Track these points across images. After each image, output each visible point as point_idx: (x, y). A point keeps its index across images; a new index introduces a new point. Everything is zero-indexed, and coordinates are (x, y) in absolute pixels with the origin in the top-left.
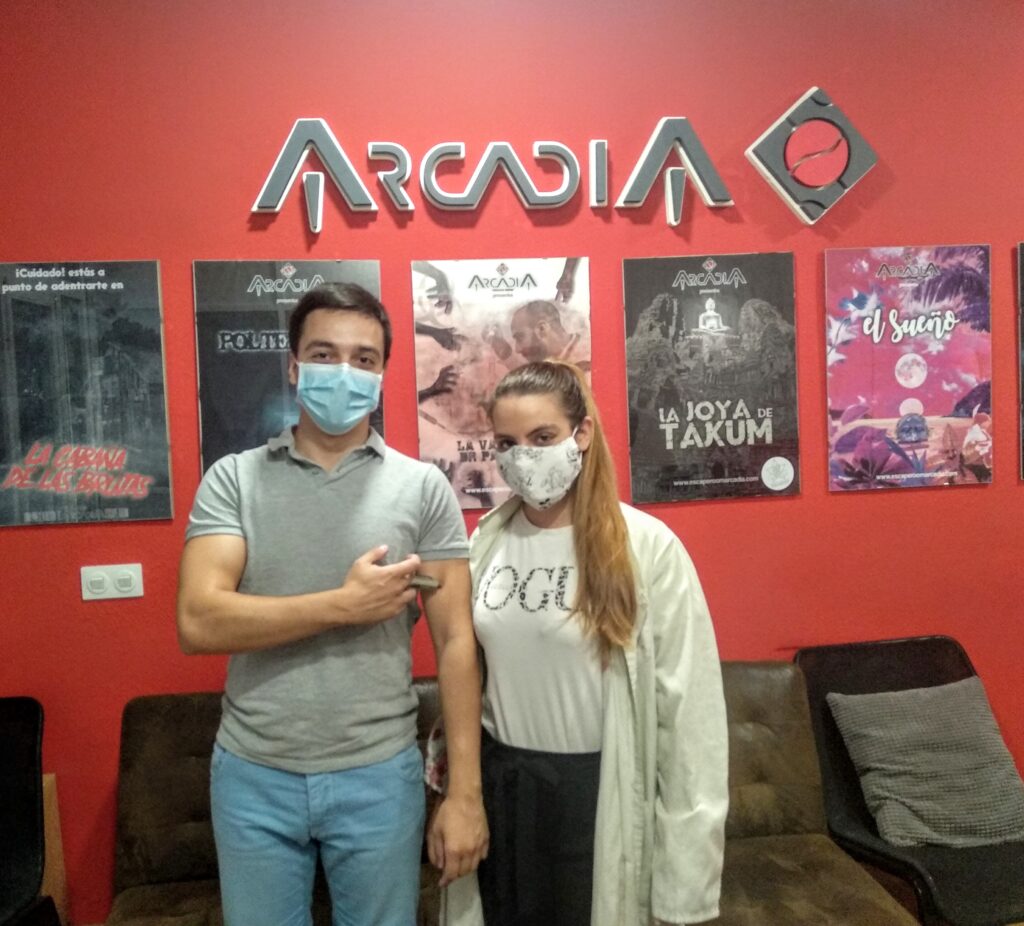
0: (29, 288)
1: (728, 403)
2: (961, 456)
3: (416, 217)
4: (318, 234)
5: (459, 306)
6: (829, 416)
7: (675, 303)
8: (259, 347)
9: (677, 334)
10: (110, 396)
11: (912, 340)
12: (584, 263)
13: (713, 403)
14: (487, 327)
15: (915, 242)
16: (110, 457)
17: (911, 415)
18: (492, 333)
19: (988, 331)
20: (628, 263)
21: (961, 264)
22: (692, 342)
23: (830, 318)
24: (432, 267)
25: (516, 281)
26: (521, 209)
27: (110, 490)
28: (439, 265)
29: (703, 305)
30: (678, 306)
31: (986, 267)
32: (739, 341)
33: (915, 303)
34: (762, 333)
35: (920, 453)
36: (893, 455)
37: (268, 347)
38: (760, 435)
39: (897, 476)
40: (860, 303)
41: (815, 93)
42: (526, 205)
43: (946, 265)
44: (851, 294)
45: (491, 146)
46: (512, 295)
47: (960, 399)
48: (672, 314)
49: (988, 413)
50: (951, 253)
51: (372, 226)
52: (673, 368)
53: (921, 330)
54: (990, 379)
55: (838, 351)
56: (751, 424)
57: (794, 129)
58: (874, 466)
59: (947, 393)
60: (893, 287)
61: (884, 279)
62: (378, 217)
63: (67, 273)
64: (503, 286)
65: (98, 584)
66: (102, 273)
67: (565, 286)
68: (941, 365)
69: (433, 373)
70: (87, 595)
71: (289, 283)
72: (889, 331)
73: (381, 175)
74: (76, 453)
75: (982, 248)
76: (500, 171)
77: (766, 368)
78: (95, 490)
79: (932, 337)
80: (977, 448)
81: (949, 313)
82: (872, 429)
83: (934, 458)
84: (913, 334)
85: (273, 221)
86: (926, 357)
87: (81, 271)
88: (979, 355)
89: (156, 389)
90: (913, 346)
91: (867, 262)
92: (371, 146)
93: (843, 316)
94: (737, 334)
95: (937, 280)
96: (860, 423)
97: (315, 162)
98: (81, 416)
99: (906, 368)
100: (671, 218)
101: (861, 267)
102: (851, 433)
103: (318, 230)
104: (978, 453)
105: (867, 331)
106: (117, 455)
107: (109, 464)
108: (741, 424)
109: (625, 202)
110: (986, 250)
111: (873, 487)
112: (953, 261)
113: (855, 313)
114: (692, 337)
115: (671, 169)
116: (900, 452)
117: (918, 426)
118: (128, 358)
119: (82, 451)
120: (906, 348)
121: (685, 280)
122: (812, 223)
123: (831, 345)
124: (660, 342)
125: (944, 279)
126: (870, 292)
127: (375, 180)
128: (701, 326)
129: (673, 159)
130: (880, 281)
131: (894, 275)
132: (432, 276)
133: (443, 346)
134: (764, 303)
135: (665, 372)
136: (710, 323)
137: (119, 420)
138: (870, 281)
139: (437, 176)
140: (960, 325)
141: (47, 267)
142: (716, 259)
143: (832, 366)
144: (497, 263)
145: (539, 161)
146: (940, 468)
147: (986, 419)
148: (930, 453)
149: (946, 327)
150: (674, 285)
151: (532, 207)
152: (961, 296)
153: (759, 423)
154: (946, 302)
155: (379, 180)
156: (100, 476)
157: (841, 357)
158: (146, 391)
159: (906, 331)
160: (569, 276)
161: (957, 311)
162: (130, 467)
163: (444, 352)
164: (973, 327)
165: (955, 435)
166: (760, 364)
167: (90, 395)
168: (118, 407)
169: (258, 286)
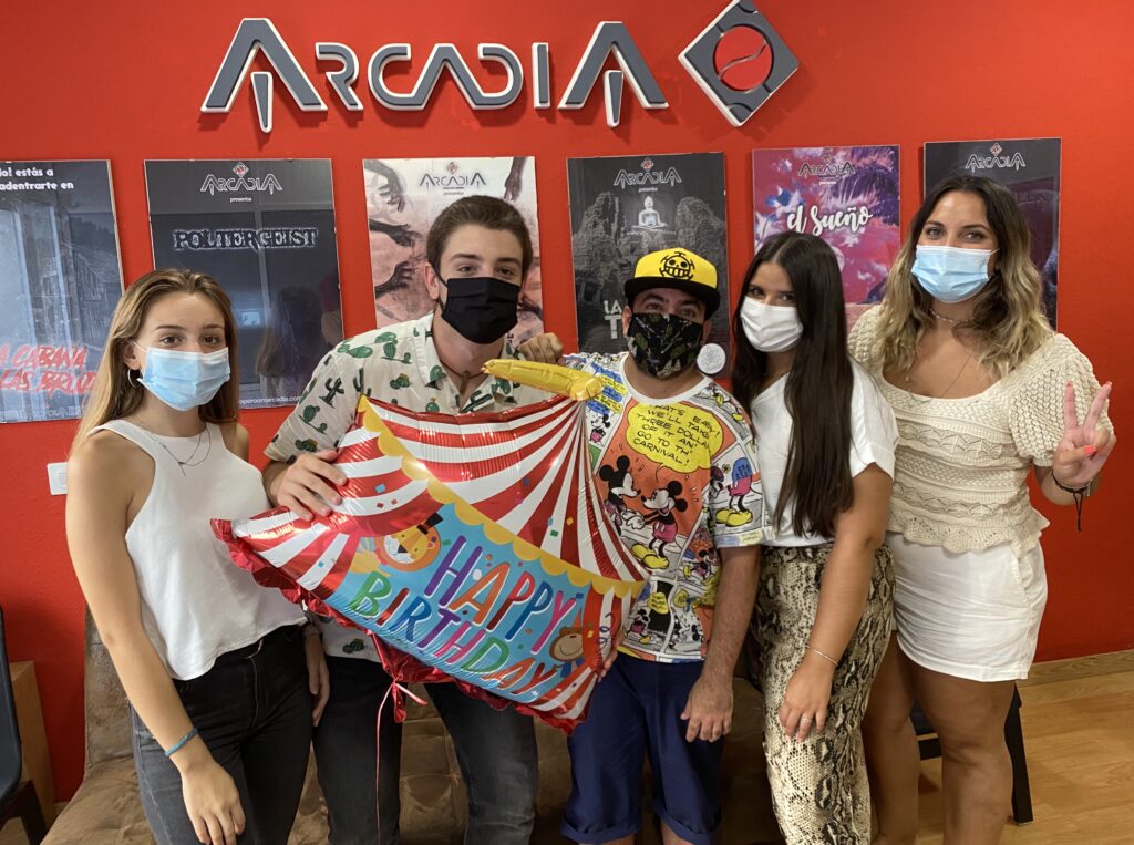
3: (365, 116)
5: (411, 202)
7: (617, 201)
8: (215, 245)
9: (619, 230)
11: (831, 234)
16: (71, 355)
19: (897, 224)
21: (874, 162)
22: (633, 238)
23: (758, 215)
24: (384, 166)
25: (465, 180)
26: (469, 111)
27: (72, 388)
29: (643, 202)
30: (620, 204)
31: (895, 166)
32: (675, 237)
33: (833, 200)
34: (696, 228)
37: (224, 245)
40: (785, 200)
42: (473, 106)
43: (860, 164)
44: (777, 192)
45: (437, 47)
46: (462, 194)
47: (873, 287)
48: (615, 212)
50: (865, 154)
51: (322, 125)
52: (616, 262)
53: (839, 225)
57: (722, 35)
59: (861, 281)
60: (814, 185)
61: (806, 177)
62: (329, 117)
63: (14, 173)
64: (453, 184)
66: (51, 173)
68: (856, 256)
69: (389, 269)
70: (55, 490)
71: (241, 182)
72: (811, 224)
73: (329, 75)
74: (36, 351)
75: (892, 148)
76: (446, 72)
78: (57, 389)
79: (848, 231)
81: (863, 209)
84: (831, 228)
85: (223, 120)
86: (844, 249)
87: (29, 171)
88: (889, 246)
89: (113, 288)
90: (832, 240)
91: (790, 161)
92: (318, 46)
93: (768, 212)
94: (673, 229)
95: (853, 178)
97: (261, 62)
98: (38, 316)
100: (611, 122)
103: (269, 129)
106: (76, 353)
107: (70, 363)
109: (567, 103)
110: (895, 149)
113: (780, 209)
114: (633, 233)
115: (609, 72)
118: (83, 258)
119: (41, 350)
121: (624, 179)
123: (758, 239)
124: (604, 238)
125: (859, 178)
126: (794, 191)
128: (641, 223)
129: (612, 63)
130: (802, 179)
131: (815, 173)
132: (385, 174)
133: (398, 242)
134: (698, 201)
135: (608, 268)
136: (649, 220)
137: (77, 319)
138: (794, 180)
139: (384, 78)
140: (874, 219)
142: (651, 158)
145: (482, 62)
149: (861, 221)
150: (615, 184)
151: (478, 107)
152: (874, 192)
154: (861, 198)
155: (327, 80)
156: (62, 374)
158: (102, 290)
159: (825, 226)
161: (870, 206)
162: (91, 365)
163: (399, 248)
164: (885, 221)
167: (46, 296)
168: (75, 306)
169: (211, 186)
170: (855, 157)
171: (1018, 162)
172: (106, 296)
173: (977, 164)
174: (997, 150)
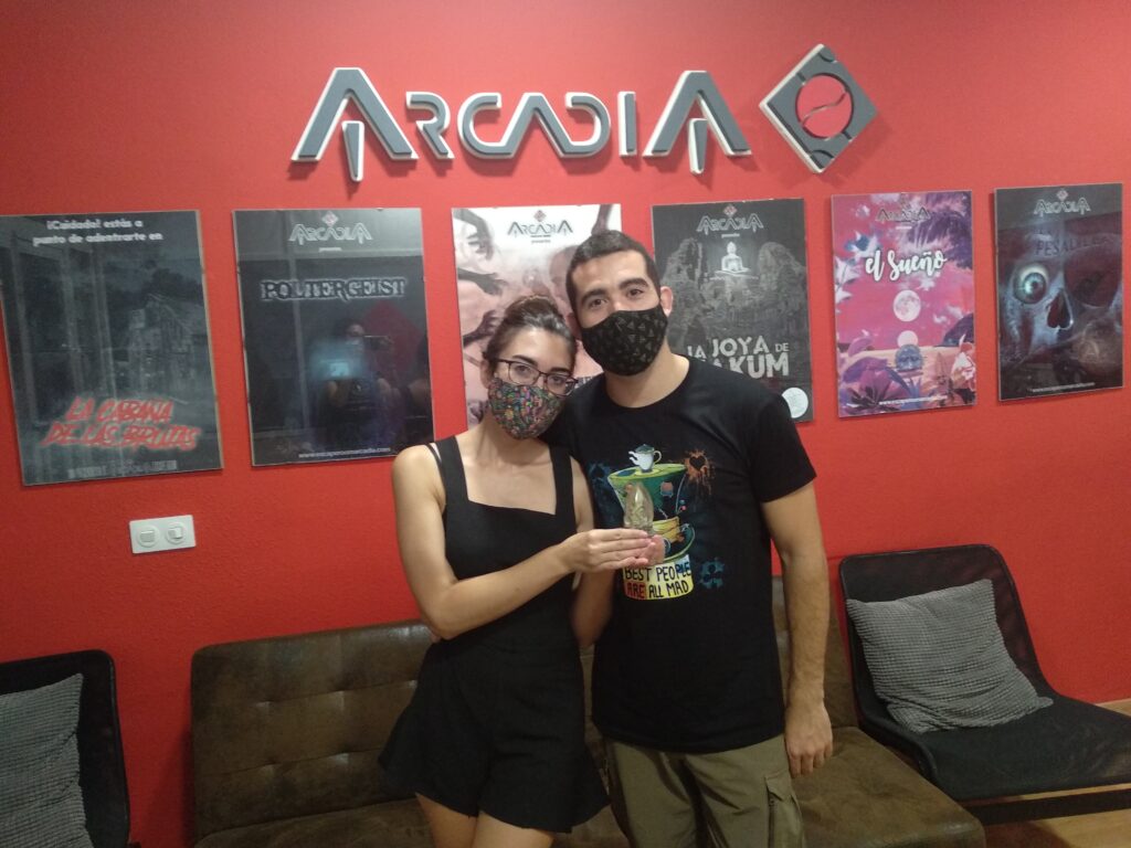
0: (62, 240)
1: (749, 339)
2: (950, 381)
3: (454, 164)
4: (359, 183)
5: (499, 252)
6: (838, 349)
7: (700, 247)
8: (303, 296)
9: (702, 277)
10: (153, 348)
11: (907, 279)
13: (736, 340)
14: (527, 272)
15: (908, 186)
16: (156, 409)
17: (907, 346)
18: (531, 278)
19: (971, 268)
20: (656, 210)
21: (948, 208)
22: (716, 283)
23: (838, 260)
24: (473, 215)
25: (552, 227)
26: (555, 158)
27: (157, 442)
28: (479, 212)
29: (725, 248)
30: (703, 250)
31: (969, 211)
32: (757, 282)
33: (909, 244)
34: (777, 274)
35: (915, 379)
36: (893, 382)
37: (313, 296)
38: (777, 368)
39: (897, 402)
40: (863, 245)
41: (823, 50)
42: (561, 154)
43: (935, 209)
44: (855, 237)
45: (526, 97)
46: (549, 241)
47: (948, 330)
48: (698, 257)
49: (972, 342)
50: (939, 198)
51: (412, 174)
52: (699, 308)
53: (915, 269)
55: (845, 289)
56: (770, 358)
57: (803, 84)
58: (876, 392)
59: (937, 324)
60: (891, 230)
61: (883, 222)
62: (418, 166)
63: (102, 225)
64: (541, 232)
65: (150, 538)
66: (139, 224)
68: (932, 300)
69: (477, 317)
70: (137, 549)
71: (331, 231)
72: (888, 269)
73: (420, 124)
74: (121, 406)
75: (965, 194)
76: (535, 121)
77: (782, 306)
78: (141, 443)
79: (924, 275)
80: (964, 374)
81: (938, 253)
82: (876, 359)
83: (928, 384)
84: (908, 272)
85: (313, 169)
86: (920, 292)
87: (117, 222)
88: (963, 289)
89: (201, 339)
90: (908, 284)
91: (868, 207)
92: (409, 96)
93: (847, 257)
94: (755, 275)
95: (928, 223)
96: (865, 354)
97: (354, 111)
98: (124, 370)
99: (902, 303)
100: (695, 167)
101: (863, 212)
102: (858, 364)
103: (360, 177)
104: (964, 377)
105: (869, 271)
106: (161, 407)
108: (761, 358)
109: (654, 151)
110: (968, 195)
111: (876, 412)
112: (941, 206)
113: (858, 254)
114: (717, 278)
115: (694, 120)
116: (899, 380)
117: (914, 355)
118: (170, 309)
119: (126, 405)
120: (903, 285)
121: (707, 226)
122: (820, 171)
123: (838, 284)
124: (688, 283)
125: (933, 223)
126: (871, 235)
127: (413, 129)
128: (724, 269)
129: (697, 112)
130: (879, 224)
131: (892, 218)
132: (473, 223)
133: (486, 291)
134: (780, 246)
135: (692, 313)
136: (732, 265)
137: (162, 372)
138: (872, 226)
139: (475, 125)
140: (948, 263)
141: (80, 219)
142: (733, 204)
143: (840, 303)
144: (534, 209)
145: (570, 111)
146: (932, 393)
147: (971, 348)
148: (925, 379)
149: (936, 266)
150: (699, 230)
151: (568, 156)
152: (948, 237)
153: (777, 357)
154: (936, 243)
155: (417, 128)
156: (146, 429)
157: (847, 294)
158: (189, 342)
159: (902, 270)
161: (944, 251)
162: (176, 419)
163: (487, 297)
164: (959, 265)
165: (944, 363)
166: (777, 303)
167: (132, 348)
168: (161, 358)
169: (301, 235)
170: (930, 202)
171: (1081, 207)
172: (192, 347)
173: (1045, 209)
174: (1063, 195)
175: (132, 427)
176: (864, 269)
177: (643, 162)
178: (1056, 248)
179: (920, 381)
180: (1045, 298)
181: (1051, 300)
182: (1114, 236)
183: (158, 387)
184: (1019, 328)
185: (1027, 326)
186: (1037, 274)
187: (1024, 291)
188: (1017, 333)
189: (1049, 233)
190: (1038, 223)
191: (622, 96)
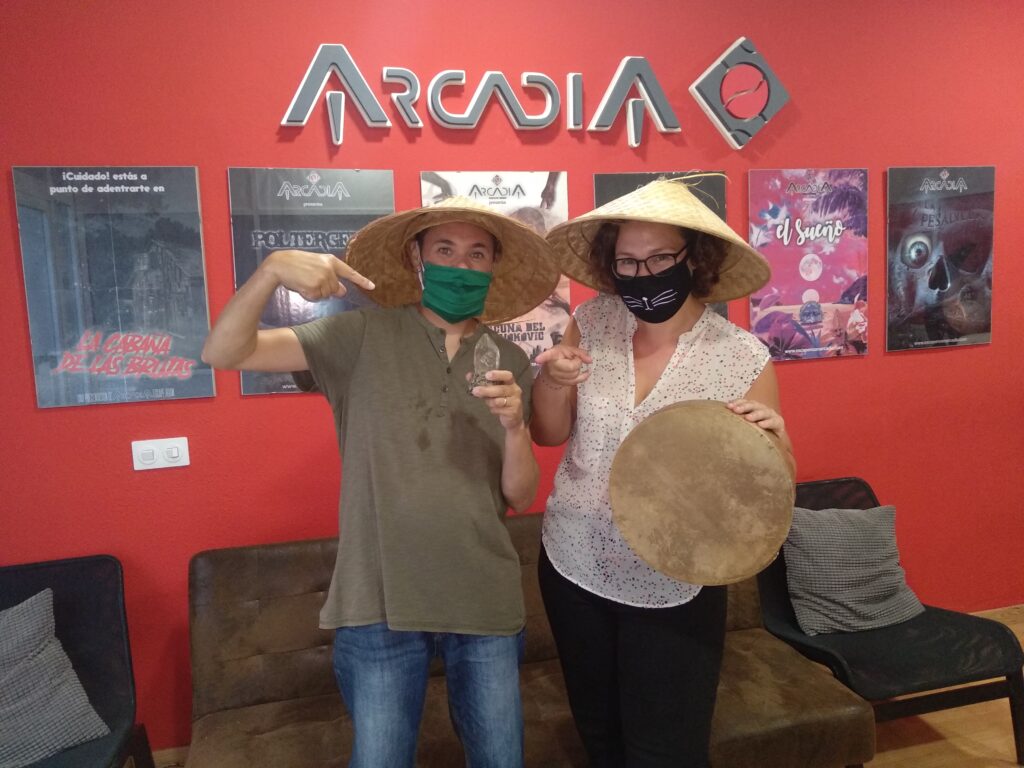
0: (75, 190)
2: (846, 334)
3: (423, 133)
4: (340, 146)
6: (751, 304)
10: (155, 288)
11: (811, 244)
12: (563, 177)
15: (815, 165)
16: (157, 342)
17: (810, 302)
19: (866, 236)
21: (847, 183)
23: (752, 226)
24: (438, 177)
25: (508, 191)
26: (512, 131)
28: (444, 175)
31: (865, 188)
33: (814, 214)
35: (816, 332)
36: (797, 334)
39: (799, 351)
40: (774, 213)
41: (744, 42)
42: (517, 126)
43: (836, 184)
45: (488, 74)
46: (504, 203)
49: (865, 300)
50: (840, 175)
51: (385, 139)
53: (818, 235)
54: (867, 274)
57: (728, 71)
58: (783, 343)
59: (836, 284)
60: (798, 201)
61: (792, 194)
62: (391, 132)
63: (111, 176)
64: (497, 195)
65: (149, 456)
67: (548, 195)
70: (138, 466)
71: (314, 189)
72: (794, 236)
73: (394, 96)
74: (125, 340)
75: (862, 171)
76: (495, 96)
78: (143, 373)
80: (857, 328)
81: (838, 222)
82: (783, 313)
83: (826, 336)
84: (812, 238)
85: (299, 133)
87: (125, 175)
88: (859, 255)
92: (385, 70)
93: (761, 223)
95: (830, 196)
96: (773, 309)
97: (335, 83)
98: (129, 307)
99: (807, 265)
100: (632, 141)
101: (775, 185)
102: (767, 317)
103: (340, 142)
104: (857, 331)
105: (779, 237)
106: (161, 340)
107: (156, 349)
109: (597, 126)
110: (865, 172)
111: (783, 359)
112: (842, 181)
113: (771, 221)
115: (632, 100)
116: (803, 332)
117: (816, 310)
118: (170, 254)
119: (130, 338)
120: (808, 250)
122: (740, 148)
125: (835, 196)
126: (782, 205)
127: (389, 100)
129: (634, 93)
130: (789, 196)
131: (799, 191)
132: (438, 184)
137: (163, 310)
138: (782, 197)
139: (442, 98)
140: (846, 232)
141: (92, 172)
144: (493, 174)
145: (525, 89)
146: (831, 344)
147: (864, 305)
148: (824, 331)
149: (836, 233)
151: (523, 128)
154: (837, 213)
155: (391, 99)
156: (147, 360)
158: (187, 283)
159: (807, 236)
160: (551, 187)
161: (844, 220)
162: (175, 352)
164: (855, 233)
165: (842, 317)
167: (136, 288)
168: (162, 298)
169: (288, 191)
170: (832, 178)
171: (960, 186)
172: (190, 288)
173: (929, 187)
174: (945, 175)
175: (134, 358)
176: (775, 235)
177: (587, 134)
178: (938, 221)
179: (820, 334)
180: (927, 264)
181: (932, 266)
182: (986, 211)
183: (159, 323)
184: (904, 289)
185: (911, 288)
186: (921, 243)
187: (910, 257)
188: (902, 293)
189: (932, 207)
190: (923, 198)
191: (570, 77)
